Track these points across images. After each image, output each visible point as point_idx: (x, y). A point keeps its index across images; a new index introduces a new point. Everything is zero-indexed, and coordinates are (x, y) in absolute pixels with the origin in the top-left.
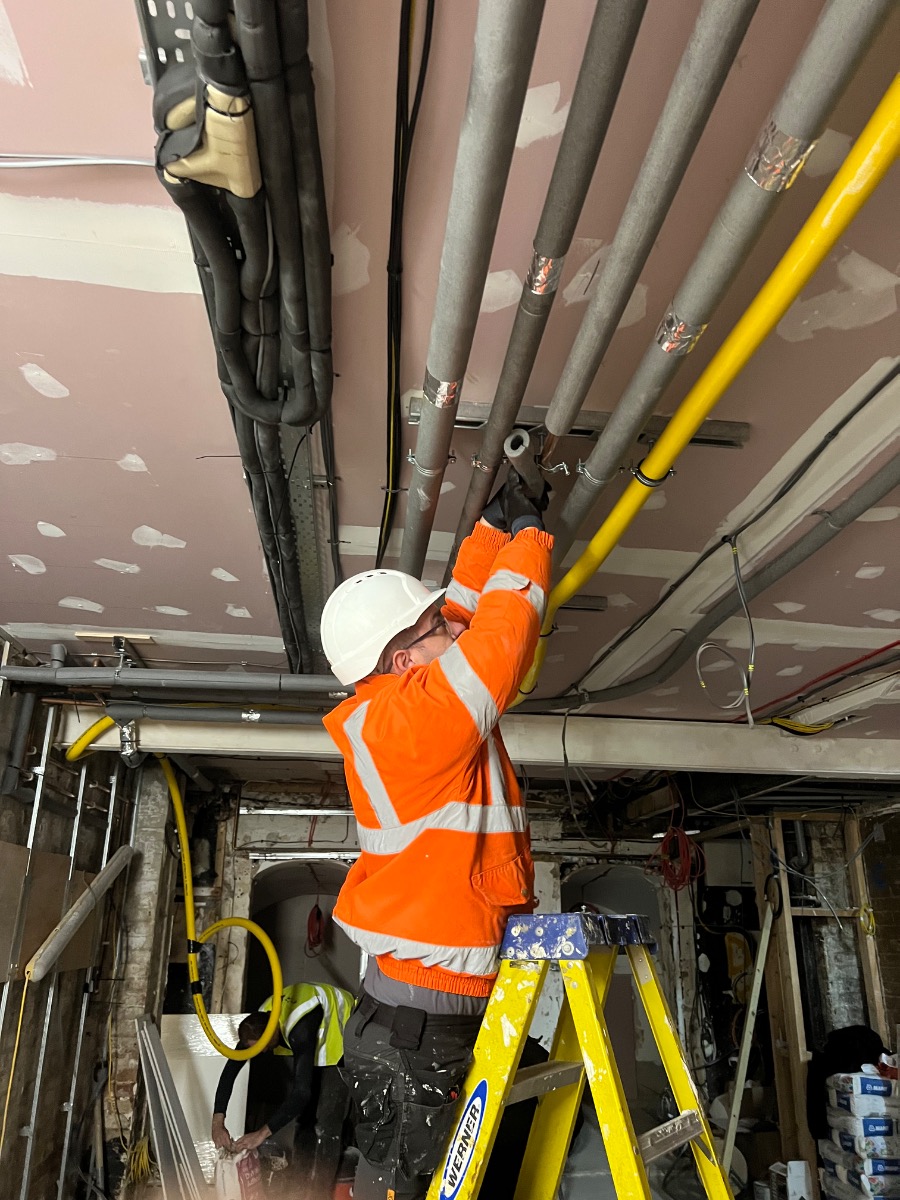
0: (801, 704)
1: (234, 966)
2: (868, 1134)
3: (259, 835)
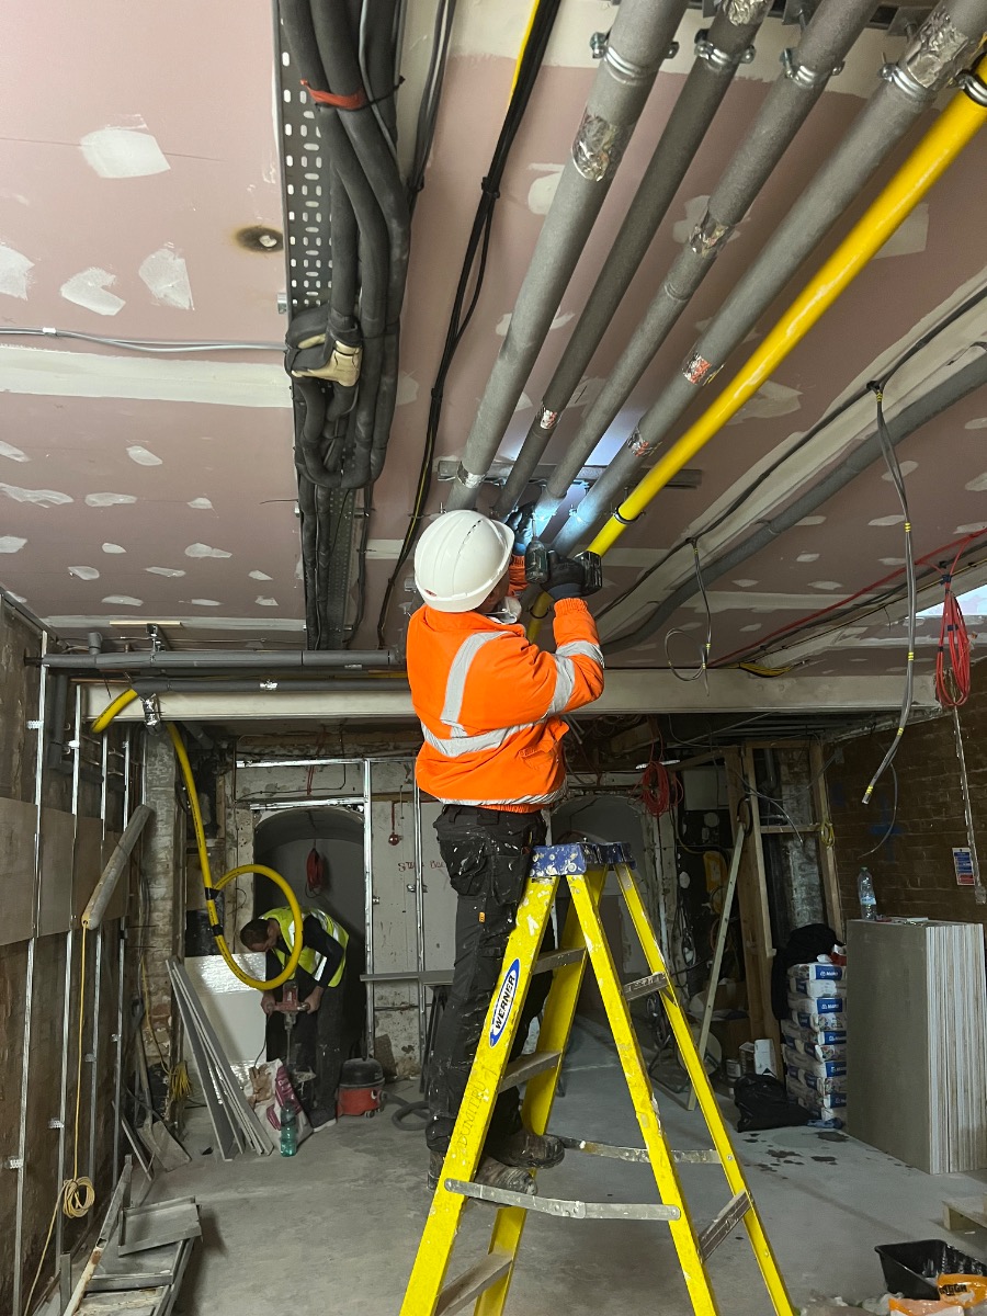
0: (763, 652)
1: (243, 910)
2: (821, 1011)
3: (257, 787)
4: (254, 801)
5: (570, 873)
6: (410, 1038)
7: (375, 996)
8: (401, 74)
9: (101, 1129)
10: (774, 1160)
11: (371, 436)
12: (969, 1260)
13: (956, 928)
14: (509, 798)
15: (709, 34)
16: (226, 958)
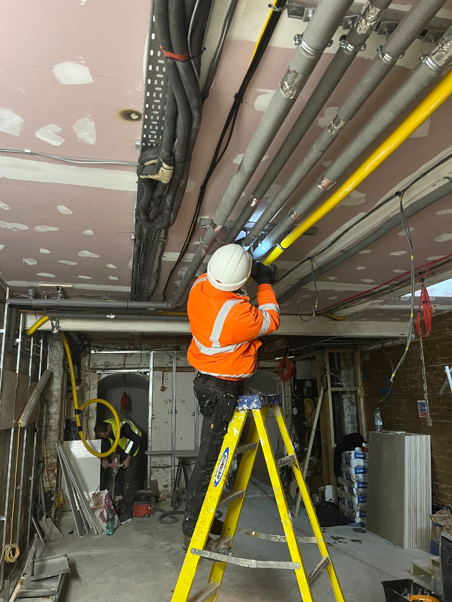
0: (336, 309)
1: (91, 420)
2: (356, 473)
3: (100, 363)
4: (98, 369)
5: (254, 408)
6: (167, 481)
7: (152, 461)
8: (205, 46)
9: (22, 521)
10: (334, 541)
11: (172, 206)
12: (423, 588)
13: (418, 437)
14: (233, 374)
15: (347, 37)
16: (83, 442)
